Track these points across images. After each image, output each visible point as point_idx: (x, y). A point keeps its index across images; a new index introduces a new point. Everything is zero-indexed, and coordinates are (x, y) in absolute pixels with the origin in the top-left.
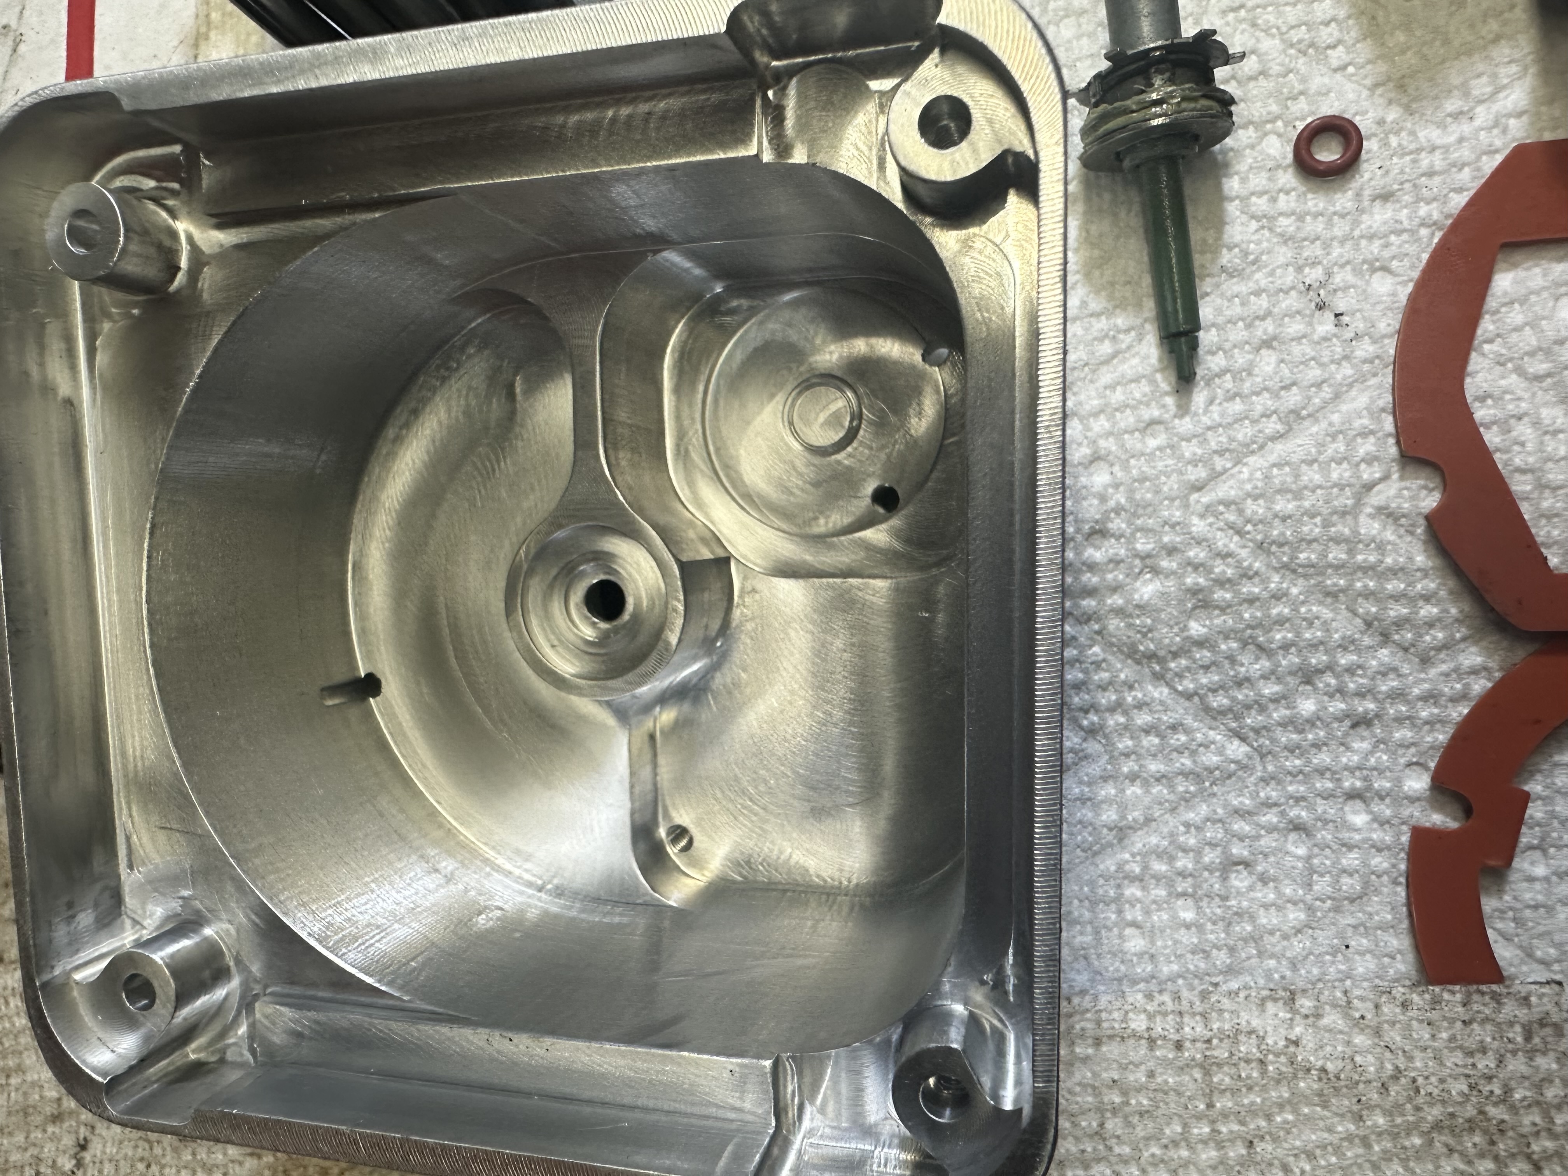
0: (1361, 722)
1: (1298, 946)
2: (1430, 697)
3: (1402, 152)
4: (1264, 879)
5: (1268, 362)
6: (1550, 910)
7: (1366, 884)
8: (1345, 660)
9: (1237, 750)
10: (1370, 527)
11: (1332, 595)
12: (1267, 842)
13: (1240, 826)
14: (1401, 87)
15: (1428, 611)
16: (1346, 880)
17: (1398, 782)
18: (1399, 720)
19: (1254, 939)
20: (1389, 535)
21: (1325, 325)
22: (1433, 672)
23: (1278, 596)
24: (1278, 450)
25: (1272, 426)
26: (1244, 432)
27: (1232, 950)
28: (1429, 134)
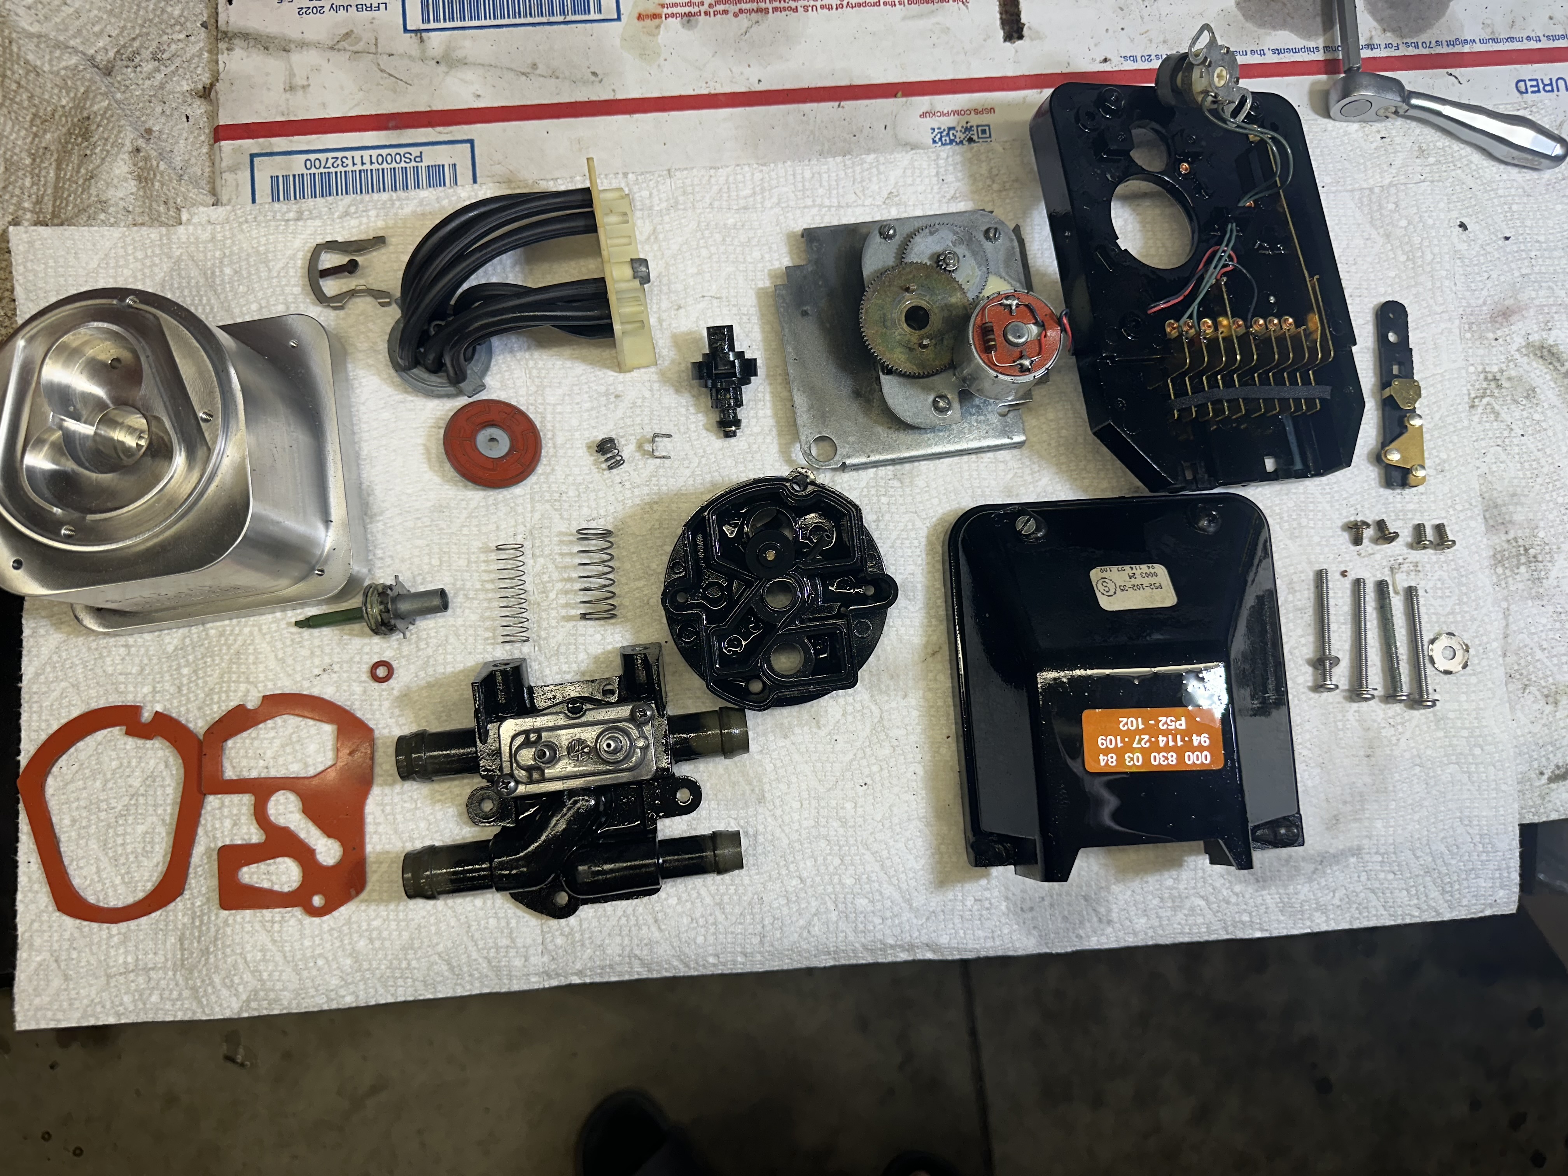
0: (180, 689)
1: (99, 671)
2: (188, 710)
3: (380, 695)
4: (123, 659)
5: (305, 652)
6: (113, 750)
7: (122, 693)
8: (200, 682)
9: (170, 649)
10: (243, 687)
11: (222, 677)
12: (137, 660)
13: (142, 650)
14: (405, 695)
15: (215, 708)
16: (122, 686)
17: (158, 702)
18: (180, 701)
19: (101, 657)
20: (240, 694)
21: (317, 671)
22: (196, 711)
23: (222, 659)
24: (272, 656)
25: (280, 655)
26: (279, 645)
27: (96, 649)
28: (386, 704)
